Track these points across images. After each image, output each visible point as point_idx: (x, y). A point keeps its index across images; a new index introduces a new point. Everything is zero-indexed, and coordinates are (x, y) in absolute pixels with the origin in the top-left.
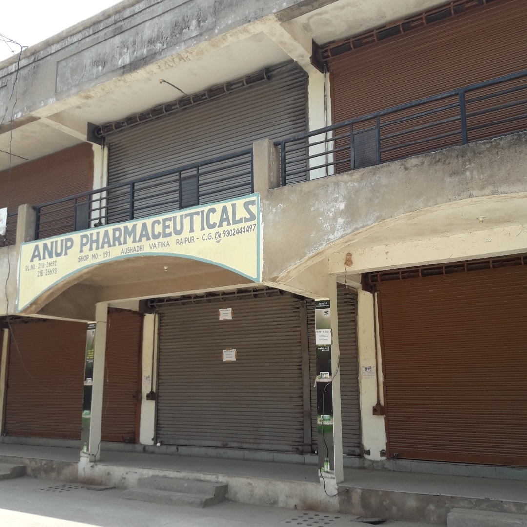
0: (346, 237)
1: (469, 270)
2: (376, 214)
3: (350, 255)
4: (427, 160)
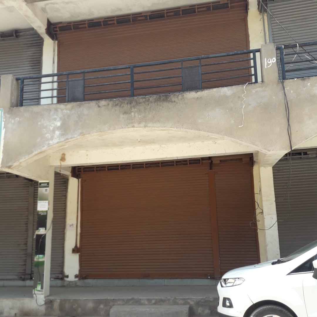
0: (61, 143)
1: (133, 168)
2: (80, 131)
3: (64, 154)
4: (111, 103)
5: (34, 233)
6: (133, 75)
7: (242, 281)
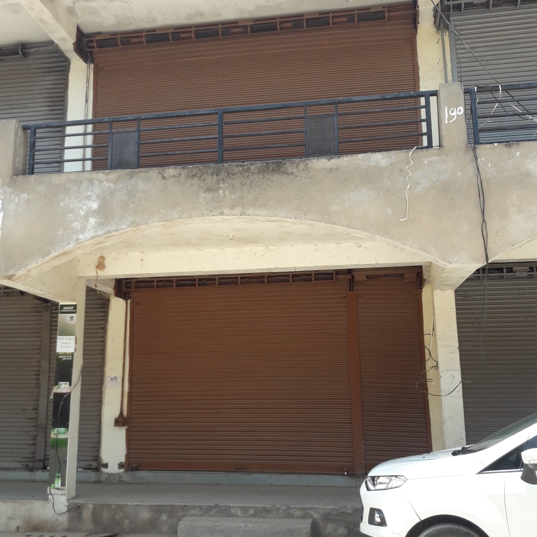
0: (98, 239)
2: (131, 219)
3: (102, 258)
4: (184, 173)
5: (49, 390)
6: (223, 127)
7: (402, 481)
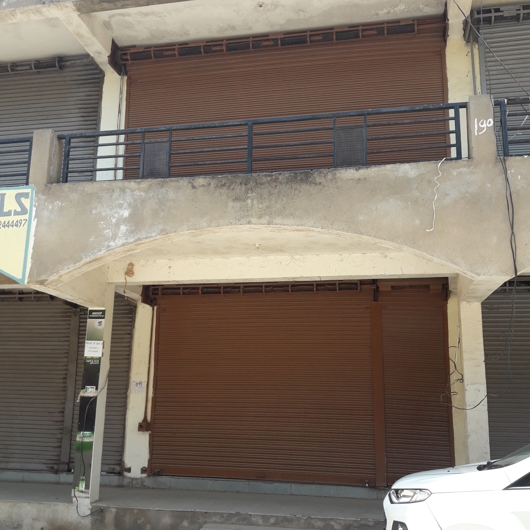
0: (128, 246)
1: (244, 292)
2: (161, 227)
3: (131, 265)
4: (213, 182)
5: (76, 394)
6: (252, 138)
7: (426, 494)
